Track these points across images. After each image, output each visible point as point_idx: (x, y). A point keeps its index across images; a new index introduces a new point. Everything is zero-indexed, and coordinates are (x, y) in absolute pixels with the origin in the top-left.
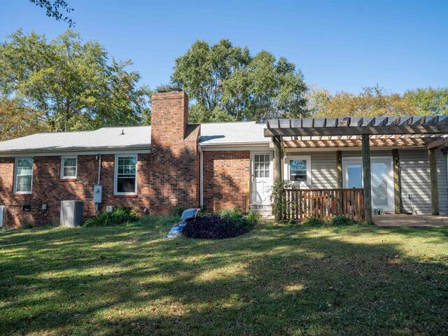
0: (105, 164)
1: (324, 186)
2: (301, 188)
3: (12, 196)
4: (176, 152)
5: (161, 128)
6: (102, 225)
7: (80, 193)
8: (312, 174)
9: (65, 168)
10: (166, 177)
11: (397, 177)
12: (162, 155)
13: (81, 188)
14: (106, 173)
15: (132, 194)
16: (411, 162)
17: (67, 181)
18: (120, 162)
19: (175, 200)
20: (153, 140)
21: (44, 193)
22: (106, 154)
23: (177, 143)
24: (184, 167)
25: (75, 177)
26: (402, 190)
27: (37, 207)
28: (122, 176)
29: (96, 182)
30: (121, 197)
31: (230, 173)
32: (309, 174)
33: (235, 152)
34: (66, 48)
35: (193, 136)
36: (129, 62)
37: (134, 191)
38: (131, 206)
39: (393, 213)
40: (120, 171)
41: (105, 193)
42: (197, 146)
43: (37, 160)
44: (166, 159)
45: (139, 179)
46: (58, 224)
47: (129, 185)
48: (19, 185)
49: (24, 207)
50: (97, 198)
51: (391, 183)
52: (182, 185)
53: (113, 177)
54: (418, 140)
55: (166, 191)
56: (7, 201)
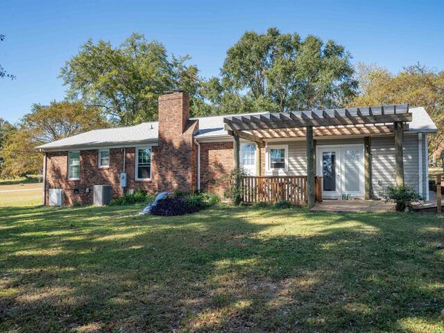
0: (128, 155)
1: (299, 173)
2: (280, 175)
3: (67, 181)
4: (176, 144)
5: (165, 124)
6: (120, 205)
7: (111, 179)
8: (289, 161)
9: (102, 160)
10: (169, 165)
11: (367, 164)
12: (167, 147)
13: (112, 175)
14: (129, 163)
15: (148, 179)
16: (382, 149)
17: (102, 169)
18: (140, 154)
19: (176, 185)
20: (159, 135)
21: (87, 180)
22: (129, 148)
23: (177, 136)
24: (183, 157)
25: (108, 167)
26: (373, 177)
27: (83, 190)
28: (142, 165)
29: (122, 170)
30: (140, 182)
31: (221, 161)
32: (286, 162)
33: (225, 143)
34: (133, 49)
35: (191, 130)
36: (187, 57)
37: (149, 177)
38: (147, 189)
39: (363, 199)
40: (140, 161)
41: (129, 178)
42: (193, 139)
43: (82, 153)
44: (169, 150)
45: (153, 167)
46: (92, 203)
47: (146, 172)
48: (71, 173)
49: (75, 190)
50: (123, 183)
51: (363, 170)
52: (181, 172)
53: (134, 166)
54: (383, 128)
55: (169, 177)
56: (64, 185)
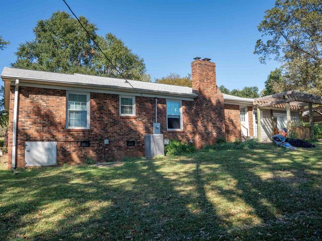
0: (160, 105)
3: (66, 131)
4: (214, 102)
7: (140, 129)
9: (123, 107)
10: (209, 118)
12: (206, 103)
13: (141, 124)
14: (161, 113)
15: (179, 130)
19: (215, 134)
21: (104, 129)
22: (160, 98)
23: (214, 96)
24: (218, 112)
25: (134, 115)
27: (97, 142)
28: (171, 116)
29: (154, 120)
30: (172, 132)
31: (232, 118)
32: (262, 121)
38: (180, 139)
43: (94, 96)
44: (209, 106)
45: (184, 119)
47: (176, 123)
49: (82, 142)
52: (218, 124)
55: (210, 128)
56: (60, 136)
